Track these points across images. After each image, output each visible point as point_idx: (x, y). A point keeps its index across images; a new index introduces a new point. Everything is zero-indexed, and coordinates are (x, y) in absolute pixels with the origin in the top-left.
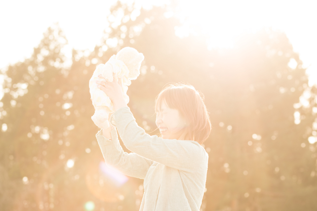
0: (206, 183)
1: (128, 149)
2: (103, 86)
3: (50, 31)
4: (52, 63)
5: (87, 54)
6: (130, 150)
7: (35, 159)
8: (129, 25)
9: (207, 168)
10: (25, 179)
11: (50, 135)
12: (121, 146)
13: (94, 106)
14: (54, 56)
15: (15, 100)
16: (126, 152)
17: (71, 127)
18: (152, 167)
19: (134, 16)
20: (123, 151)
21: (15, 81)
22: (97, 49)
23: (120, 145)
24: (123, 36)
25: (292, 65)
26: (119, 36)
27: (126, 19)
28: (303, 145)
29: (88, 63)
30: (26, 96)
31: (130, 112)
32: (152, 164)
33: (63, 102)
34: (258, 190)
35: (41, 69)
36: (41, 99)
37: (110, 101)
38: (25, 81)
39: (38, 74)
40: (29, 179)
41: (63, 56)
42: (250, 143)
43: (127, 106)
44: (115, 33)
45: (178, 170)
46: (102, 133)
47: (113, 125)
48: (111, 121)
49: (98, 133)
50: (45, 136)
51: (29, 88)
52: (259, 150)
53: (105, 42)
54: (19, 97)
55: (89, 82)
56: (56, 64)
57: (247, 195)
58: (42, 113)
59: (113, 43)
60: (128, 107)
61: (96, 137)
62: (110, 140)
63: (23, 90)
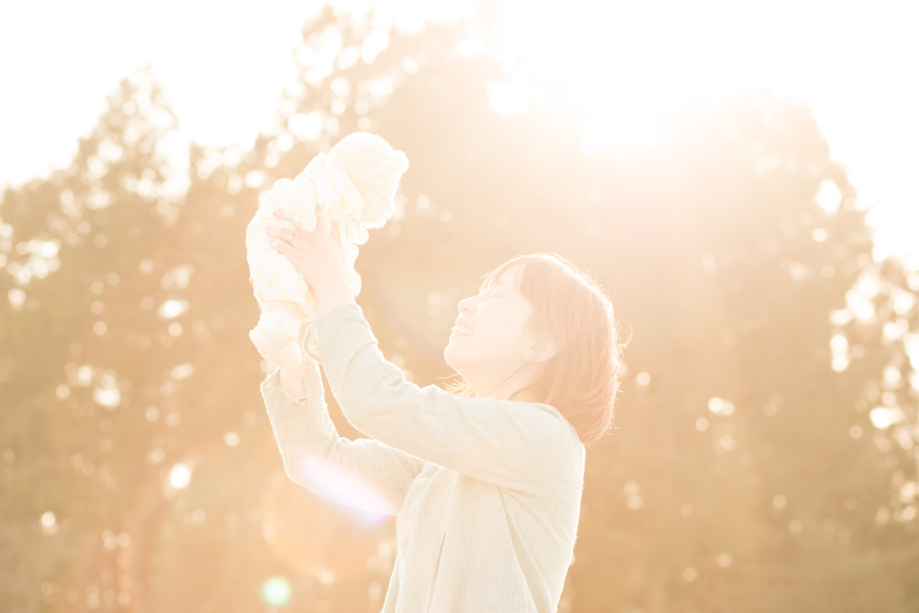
0: (579, 528)
1: (355, 427)
2: (287, 242)
3: (127, 89)
4: (130, 183)
5: (232, 159)
6: (361, 431)
7: (78, 462)
8: (357, 74)
9: (582, 483)
10: (48, 521)
11: (123, 394)
12: (331, 422)
13: (258, 300)
14: (138, 162)
15: (23, 288)
16: (344, 438)
17: (183, 371)
18: (418, 480)
19: (371, 50)
20: (337, 435)
21: (23, 235)
22: (262, 144)
23: (329, 418)
24: (339, 107)
25: (828, 198)
26: (328, 108)
27: (349, 59)
28: (856, 432)
29: (234, 185)
30: (53, 277)
31: (363, 318)
32: (420, 471)
33: (163, 296)
34: (724, 561)
35: (100, 199)
36: (96, 287)
37: (306, 288)
38: (53, 236)
39: (89, 214)
40: (60, 517)
41: (164, 162)
42: (701, 425)
43: (354, 303)
44: (314, 99)
45: (499, 488)
46: (279, 380)
47: (312, 356)
48: (306, 346)
49: (266, 380)
50: (109, 396)
51: (62, 254)
52: (726, 443)
53: (285, 124)
54: (34, 280)
55: (248, 231)
56: (144, 187)
57: (690, 575)
58: (100, 329)
59: (310, 126)
60: (357, 305)
61: (261, 390)
62: (300, 400)
63: (47, 259)
